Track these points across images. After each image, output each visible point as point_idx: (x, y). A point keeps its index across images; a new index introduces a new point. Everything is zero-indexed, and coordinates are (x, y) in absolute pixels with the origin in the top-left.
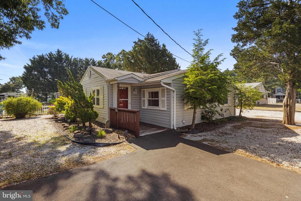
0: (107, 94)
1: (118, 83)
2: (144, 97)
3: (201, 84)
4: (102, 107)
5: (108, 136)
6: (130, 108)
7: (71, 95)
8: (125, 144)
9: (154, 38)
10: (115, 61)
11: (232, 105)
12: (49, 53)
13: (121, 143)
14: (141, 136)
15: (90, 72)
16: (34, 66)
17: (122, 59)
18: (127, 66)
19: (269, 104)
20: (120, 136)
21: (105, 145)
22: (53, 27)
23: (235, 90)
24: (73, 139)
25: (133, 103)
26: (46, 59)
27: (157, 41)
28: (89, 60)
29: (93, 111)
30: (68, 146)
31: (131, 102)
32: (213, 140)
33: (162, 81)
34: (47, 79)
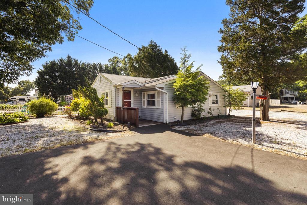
0: (115, 96)
1: (123, 87)
2: (144, 98)
3: (185, 88)
4: (110, 107)
5: (115, 127)
6: (132, 106)
7: (88, 97)
8: (128, 131)
9: (157, 45)
10: (121, 64)
11: (222, 105)
12: (60, 59)
13: (125, 131)
14: (140, 127)
15: (101, 78)
16: (46, 71)
17: (127, 63)
18: (132, 71)
19: (271, 105)
20: (124, 127)
21: (113, 131)
22: (69, 41)
23: (225, 92)
24: (90, 129)
25: (135, 103)
26: (57, 64)
27: (160, 47)
28: (97, 64)
29: (104, 109)
30: (88, 132)
31: (134, 102)
32: (193, 130)
33: (156, 86)
34: (57, 83)
